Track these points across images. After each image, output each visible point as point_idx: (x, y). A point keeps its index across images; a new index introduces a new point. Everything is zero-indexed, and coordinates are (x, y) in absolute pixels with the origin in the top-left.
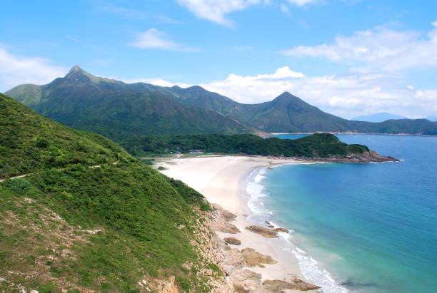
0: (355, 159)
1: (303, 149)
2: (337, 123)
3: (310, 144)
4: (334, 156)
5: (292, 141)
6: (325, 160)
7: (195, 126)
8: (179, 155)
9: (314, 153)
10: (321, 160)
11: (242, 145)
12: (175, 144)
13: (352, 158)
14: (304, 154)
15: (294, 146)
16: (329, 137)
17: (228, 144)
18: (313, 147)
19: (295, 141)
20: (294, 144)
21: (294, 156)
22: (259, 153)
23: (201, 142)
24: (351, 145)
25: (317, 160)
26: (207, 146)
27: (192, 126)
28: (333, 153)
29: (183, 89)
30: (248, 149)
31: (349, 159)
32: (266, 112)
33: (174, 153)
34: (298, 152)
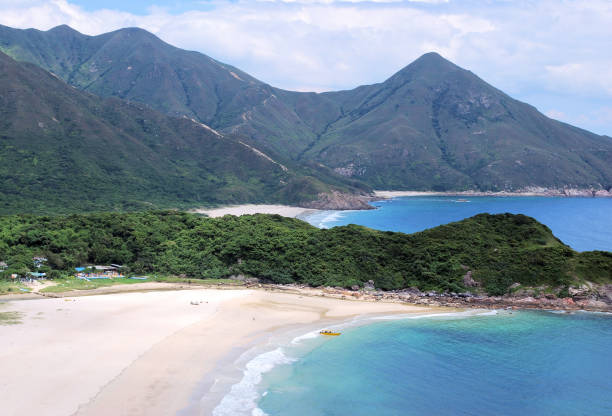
0: (593, 302)
1: (434, 265)
2: (598, 161)
3: (459, 250)
4: (530, 290)
5: (402, 239)
6: (499, 305)
7: (116, 170)
8: (37, 286)
9: (468, 278)
10: (488, 305)
11: (246, 251)
12: (31, 244)
13: (584, 295)
14: (437, 283)
15: (406, 257)
16: (521, 227)
17: (202, 247)
18: (466, 261)
19: (413, 240)
20: (407, 248)
21: (406, 287)
22: (297, 279)
23: (118, 240)
24: (586, 255)
25: (474, 303)
26: (136, 251)
27: (109, 170)
28: (528, 280)
29: (89, 38)
30: (264, 264)
31: (576, 298)
32: (361, 121)
33: (23, 276)
34: (419, 276)
